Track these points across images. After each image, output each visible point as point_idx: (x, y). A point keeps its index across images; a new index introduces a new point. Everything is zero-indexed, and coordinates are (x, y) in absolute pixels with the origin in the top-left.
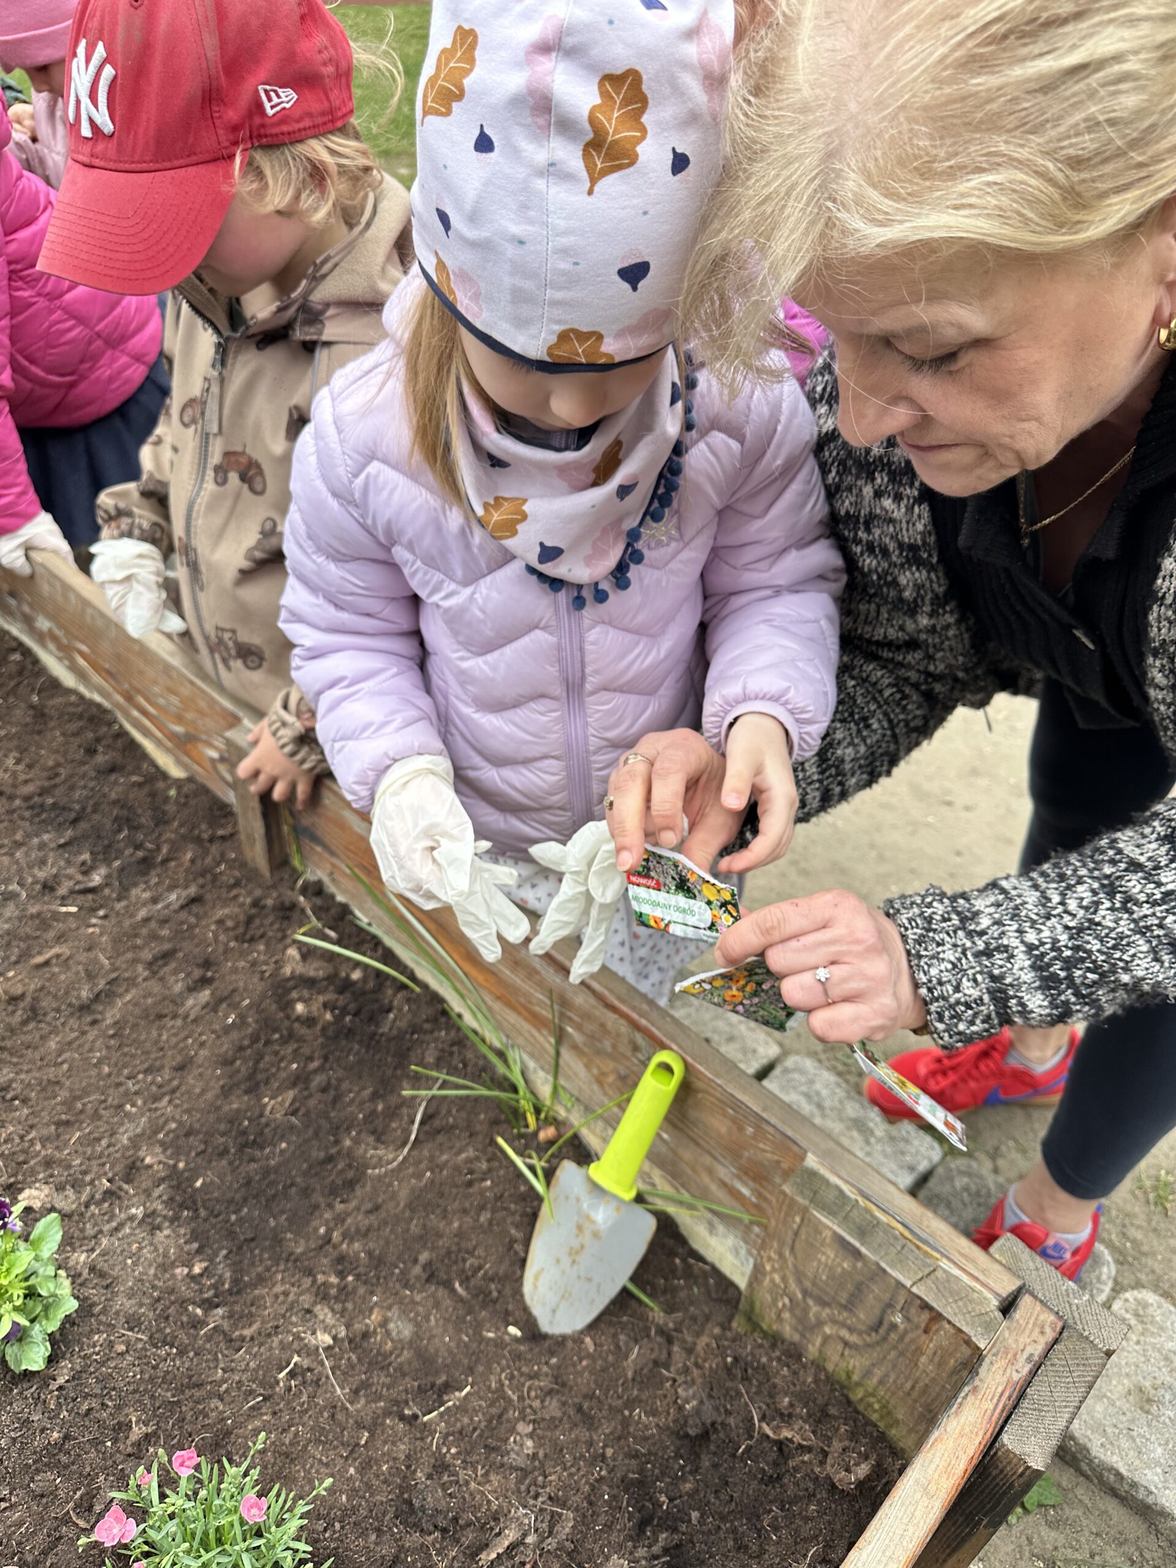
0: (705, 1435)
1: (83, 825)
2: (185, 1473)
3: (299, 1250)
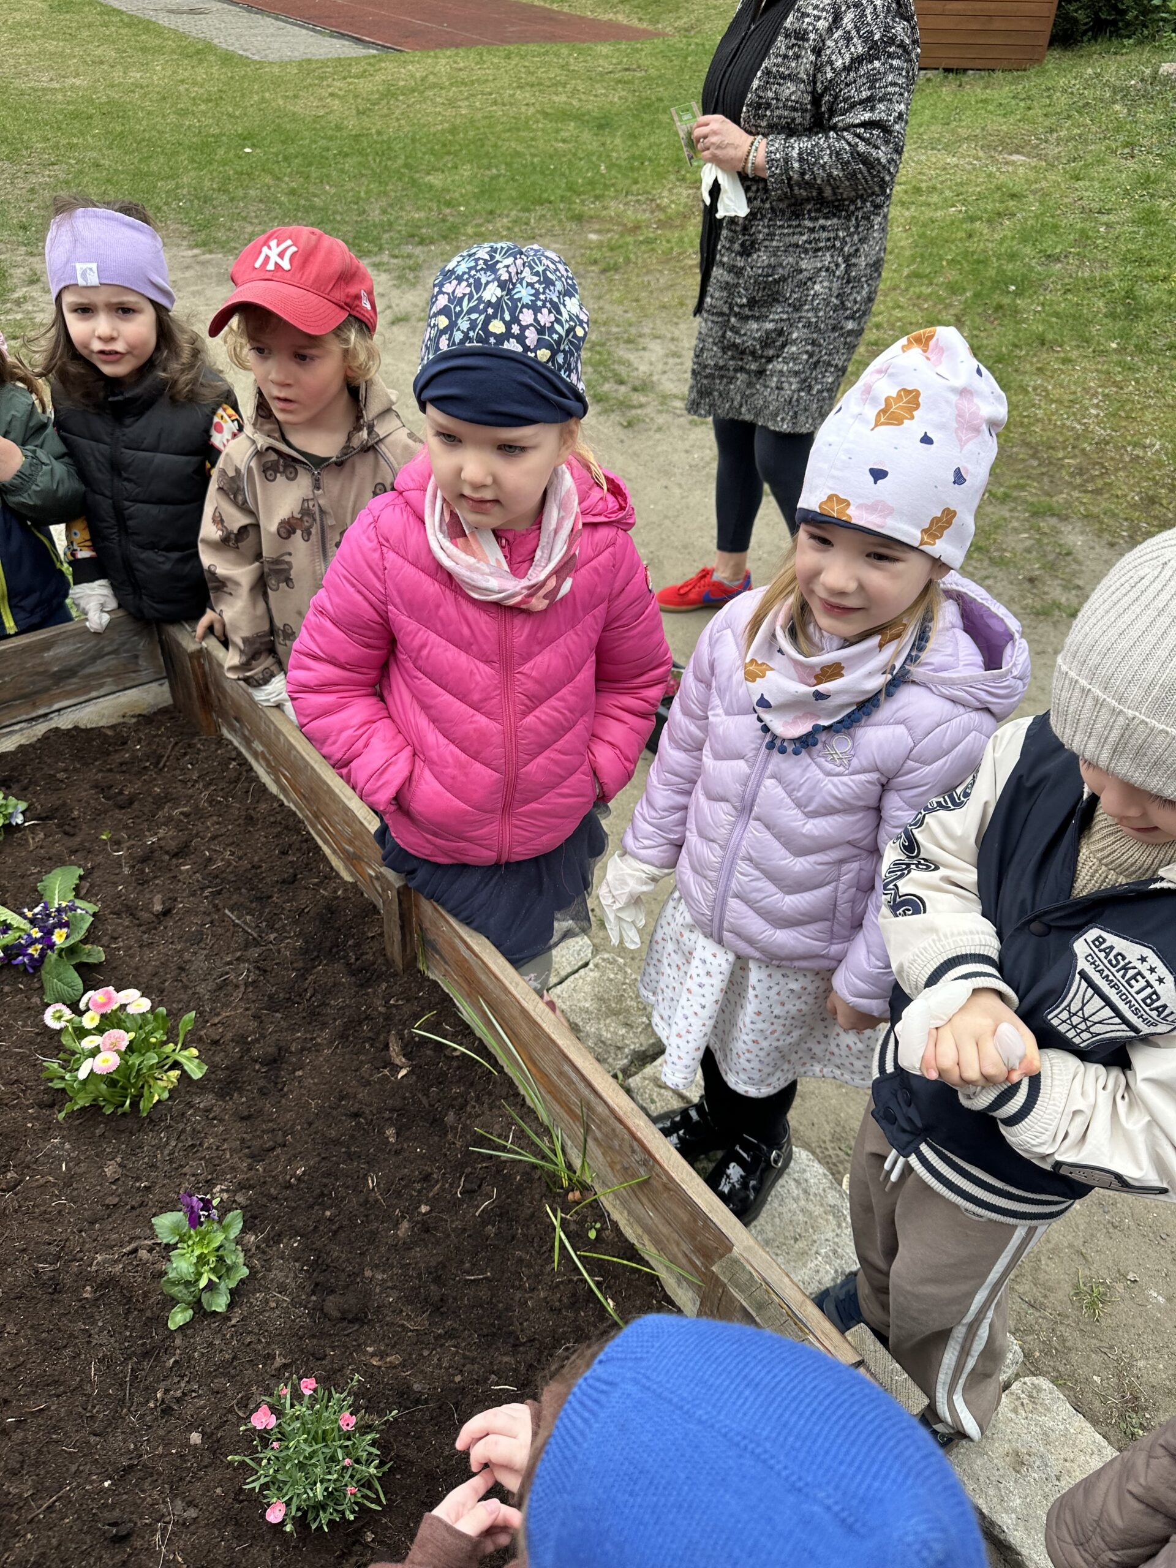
2: (308, 1392)
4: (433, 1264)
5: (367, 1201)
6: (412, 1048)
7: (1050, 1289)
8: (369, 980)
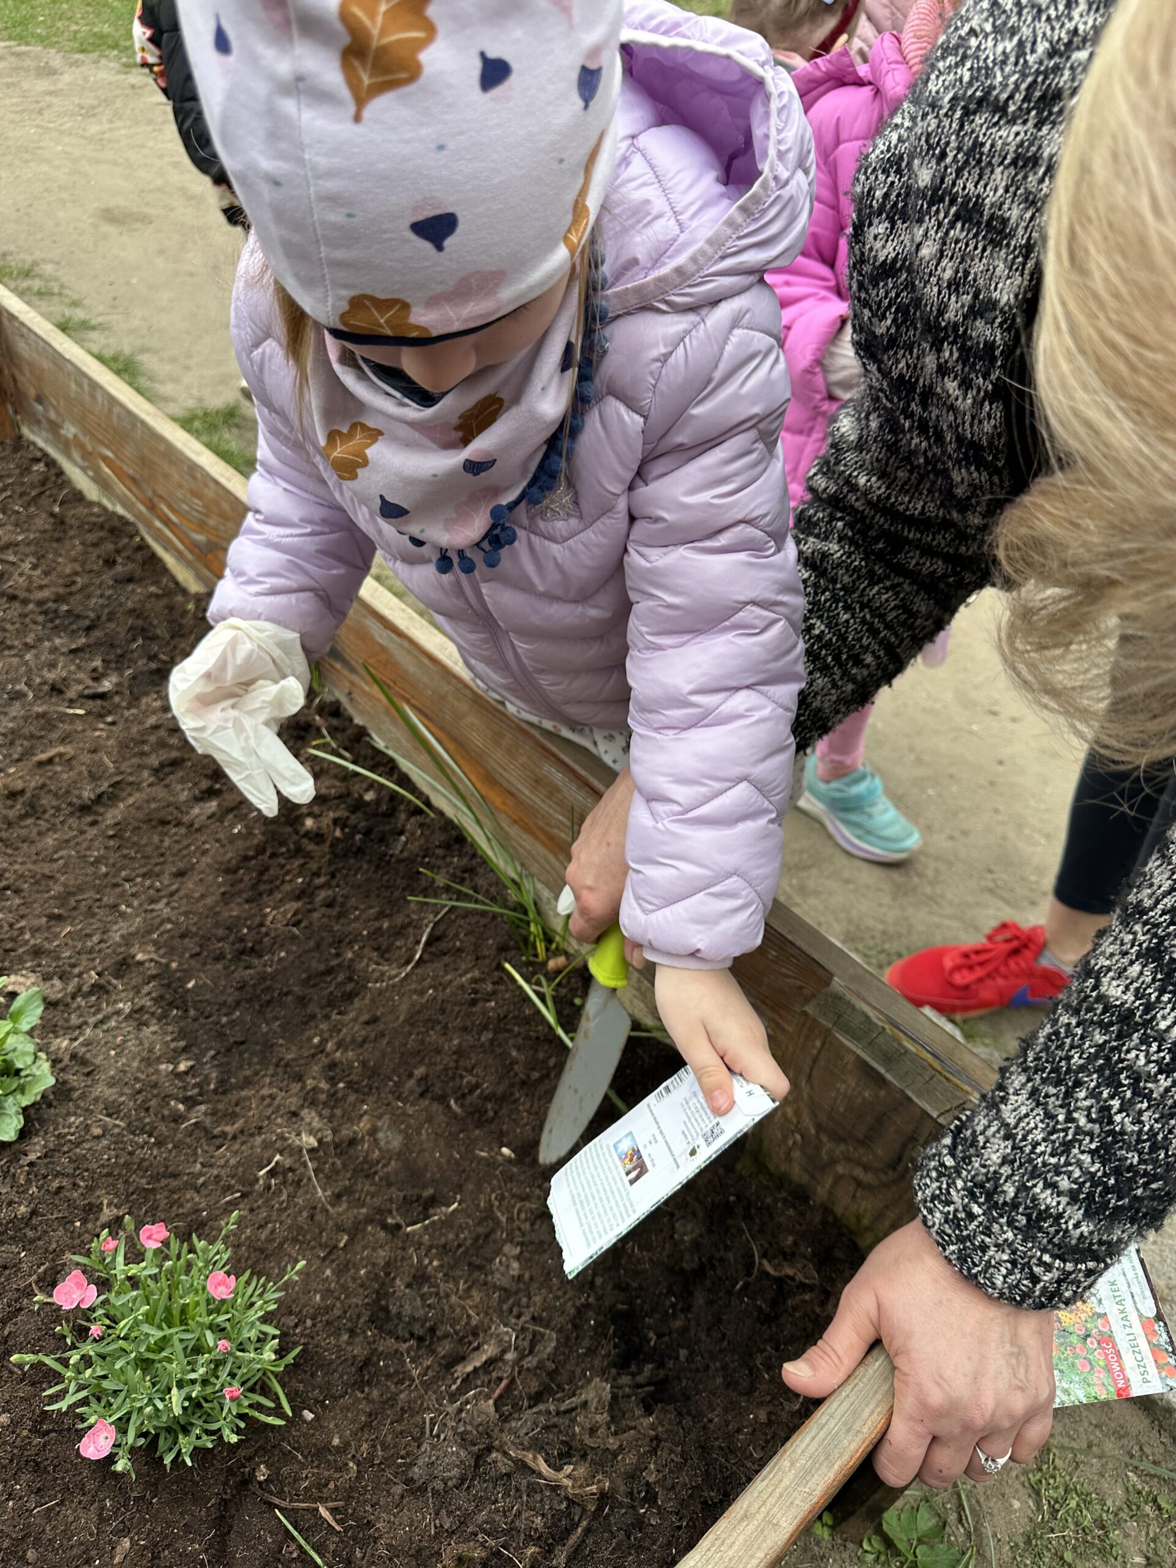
0: (700, 1272)
1: (97, 634)
2: (152, 1245)
3: (290, 1057)
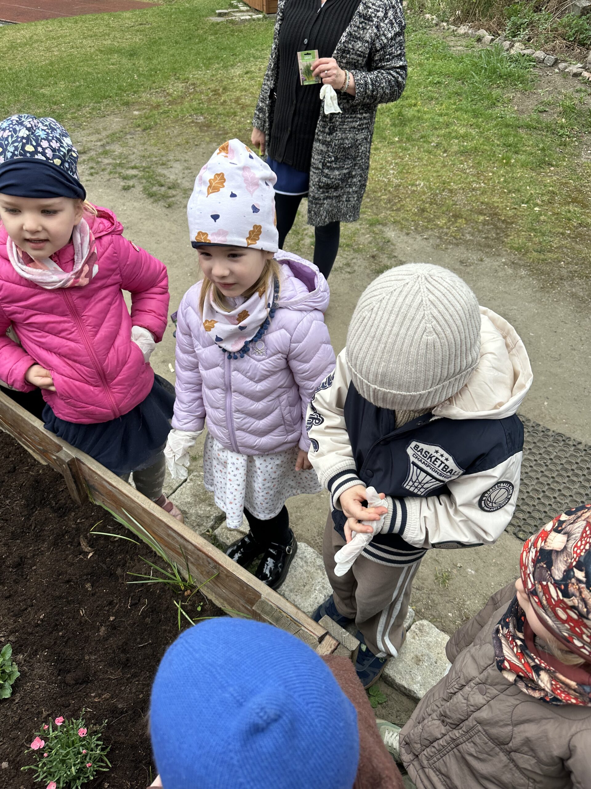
2: (60, 724)
4: (120, 644)
5: (81, 623)
6: (93, 542)
7: (425, 580)
8: (64, 513)
